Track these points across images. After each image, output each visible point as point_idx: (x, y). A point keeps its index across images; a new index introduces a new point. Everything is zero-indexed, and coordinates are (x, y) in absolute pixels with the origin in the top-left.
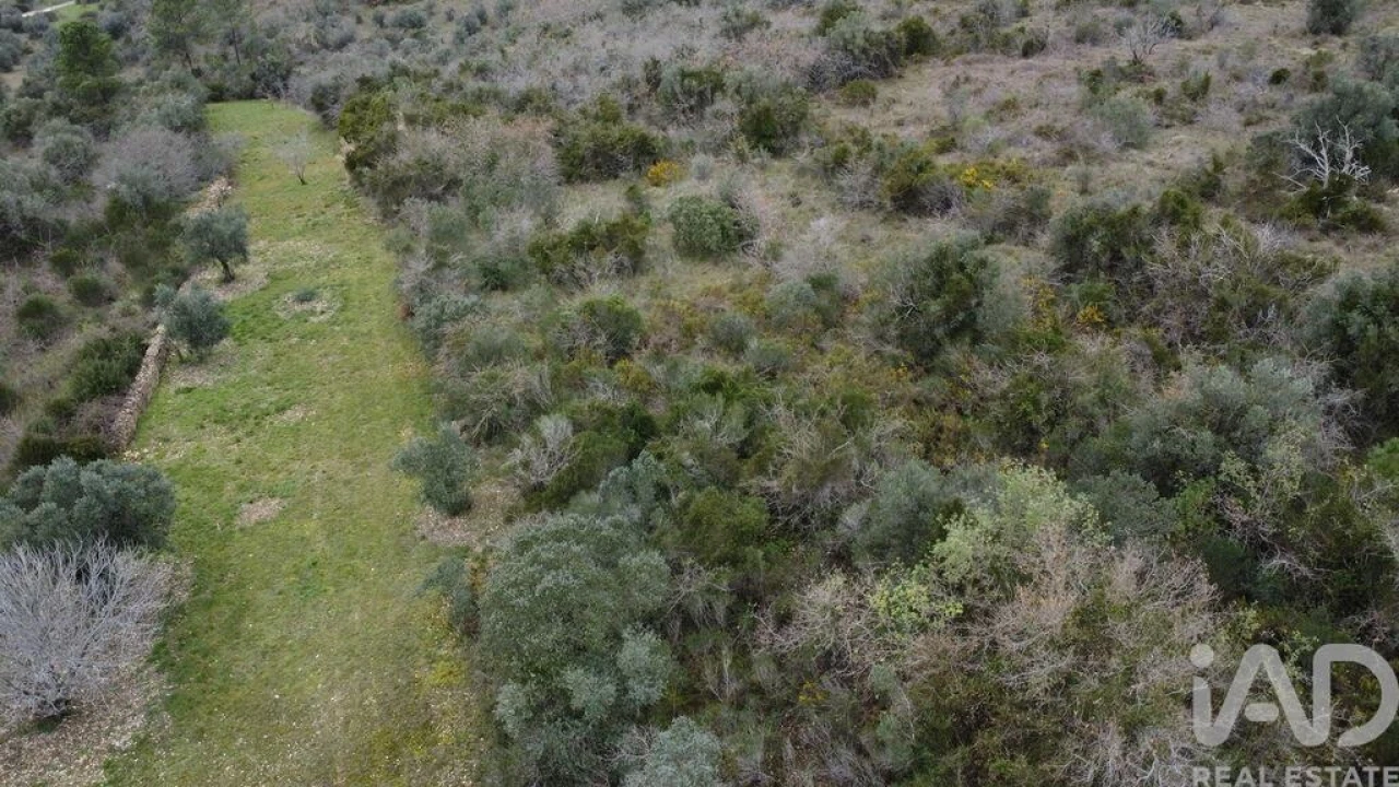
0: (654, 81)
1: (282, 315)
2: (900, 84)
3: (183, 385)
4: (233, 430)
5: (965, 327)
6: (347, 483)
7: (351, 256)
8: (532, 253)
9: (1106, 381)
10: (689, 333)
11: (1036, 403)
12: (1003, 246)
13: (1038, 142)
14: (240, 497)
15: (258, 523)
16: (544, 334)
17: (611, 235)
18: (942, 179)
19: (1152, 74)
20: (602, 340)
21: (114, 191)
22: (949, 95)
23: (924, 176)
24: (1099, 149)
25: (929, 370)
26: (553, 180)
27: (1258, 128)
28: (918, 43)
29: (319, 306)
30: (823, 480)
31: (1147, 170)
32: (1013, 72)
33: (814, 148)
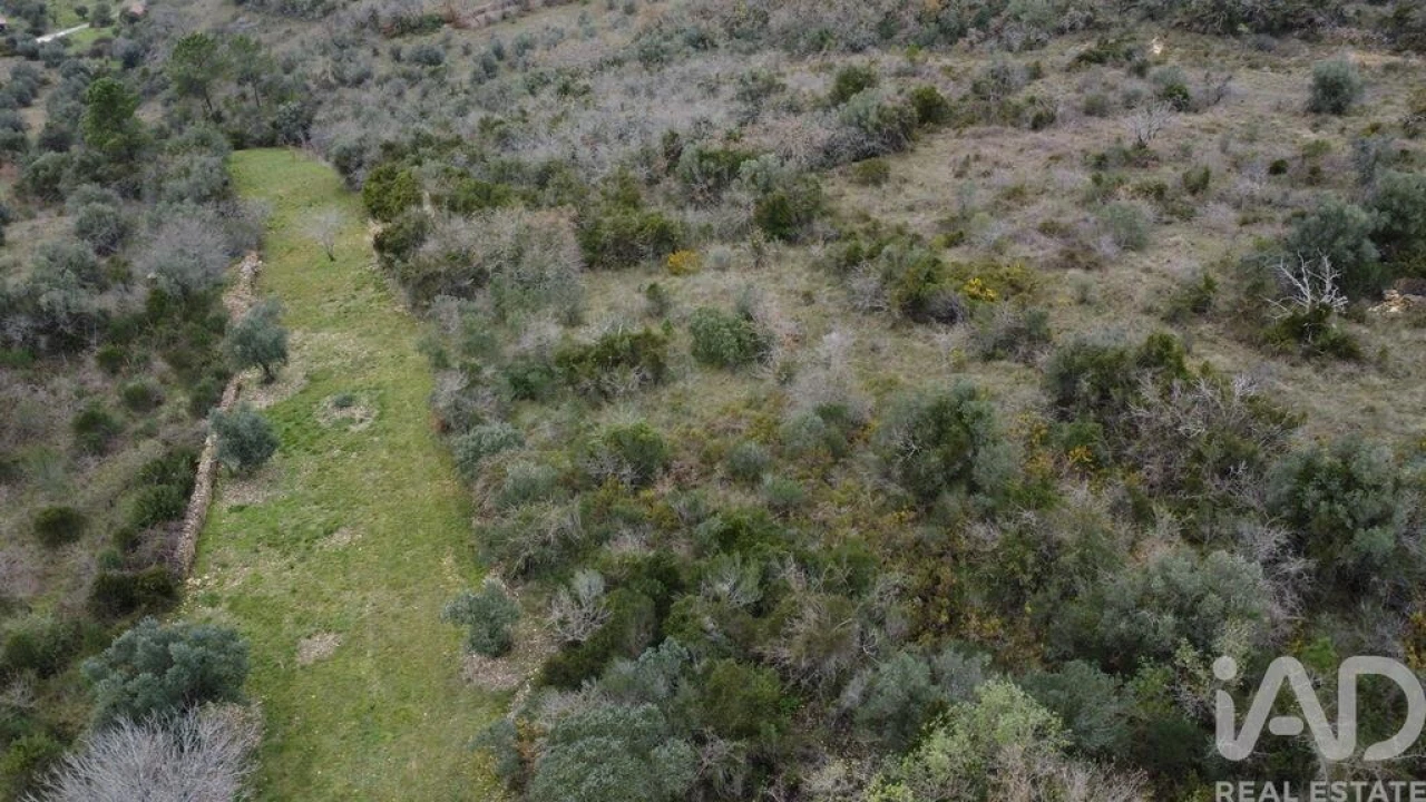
0: (673, 154)
1: (322, 421)
2: (912, 159)
3: (235, 502)
4: (286, 554)
5: (962, 475)
6: (396, 617)
7: (385, 354)
8: (559, 362)
9: (1087, 539)
10: (708, 460)
11: (1022, 563)
12: (1004, 363)
13: (1042, 239)
14: (299, 632)
15: (318, 661)
16: (572, 457)
17: (633, 348)
18: (947, 291)
19: (1156, 159)
20: (627, 470)
21: (154, 281)
22: (959, 175)
23: (931, 287)
24: (1099, 253)
25: (929, 510)
26: (576, 268)
27: (1254, 229)
28: (930, 112)
29: (358, 413)
30: (828, 653)
31: (1144, 277)
32: (1021, 150)
33: (827, 240)
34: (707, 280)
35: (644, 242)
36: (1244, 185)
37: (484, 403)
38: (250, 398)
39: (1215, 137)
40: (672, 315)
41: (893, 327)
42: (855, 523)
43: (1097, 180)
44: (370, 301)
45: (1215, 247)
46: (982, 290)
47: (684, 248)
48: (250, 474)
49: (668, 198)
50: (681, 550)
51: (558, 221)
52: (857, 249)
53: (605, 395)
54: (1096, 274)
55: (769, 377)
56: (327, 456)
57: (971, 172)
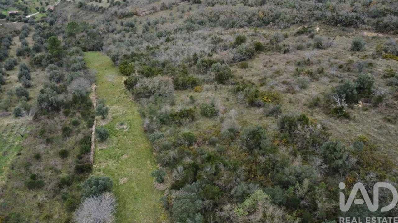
0: (196, 60)
1: (117, 129)
2: (254, 61)
3: (100, 148)
4: (113, 160)
5: (258, 146)
6: (139, 174)
7: (129, 112)
8: (170, 116)
9: (283, 160)
10: (204, 140)
11: (269, 165)
12: (271, 117)
13: (283, 85)
14: (119, 177)
15: (123, 183)
16: (175, 139)
17: (187, 113)
18: (259, 100)
19: (312, 63)
20: (187, 143)
21: (74, 93)
22: (265, 66)
23: (256, 99)
24: (295, 90)
25: (251, 152)
26: (172, 90)
27: (332, 83)
28: (259, 48)
29: (125, 127)
30: (229, 183)
31: (305, 96)
32: (280, 60)
33: (232, 84)
34: (204, 94)
35: (189, 84)
36: (332, 71)
37: (155, 126)
38: (100, 123)
39: (328, 57)
40: (196, 103)
41: (247, 107)
42: (236, 155)
43: (297, 70)
44: (124, 97)
45: (322, 88)
46: (267, 99)
47: (198, 85)
48: (103, 142)
49: (194, 71)
50: (199, 161)
51: (169, 78)
52: (239, 88)
53: (180, 124)
54: (294, 95)
55: (218, 120)
56: (119, 137)
57: (268, 65)
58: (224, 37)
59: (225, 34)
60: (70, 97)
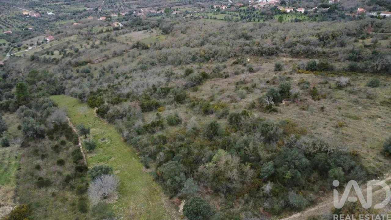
0: (155, 90)
1: (100, 143)
2: (202, 86)
3: (90, 156)
7: (107, 131)
8: (144, 128)
10: (175, 138)
13: (227, 98)
17: (158, 123)
18: (211, 108)
19: (247, 82)
21: (55, 122)
22: (212, 88)
23: (208, 108)
24: (237, 100)
25: (212, 140)
26: (140, 112)
28: (205, 76)
29: (107, 141)
32: (223, 82)
33: (188, 102)
34: (167, 112)
35: (153, 106)
36: (262, 85)
37: (133, 135)
39: (258, 77)
40: (162, 118)
41: (203, 116)
43: (236, 87)
45: (257, 97)
46: (217, 108)
47: (161, 106)
49: (155, 97)
51: (136, 103)
52: (194, 103)
53: (154, 132)
54: (237, 103)
55: (182, 126)
56: (104, 148)
57: (214, 87)
58: (175, 72)
59: (175, 70)
60: (52, 126)
